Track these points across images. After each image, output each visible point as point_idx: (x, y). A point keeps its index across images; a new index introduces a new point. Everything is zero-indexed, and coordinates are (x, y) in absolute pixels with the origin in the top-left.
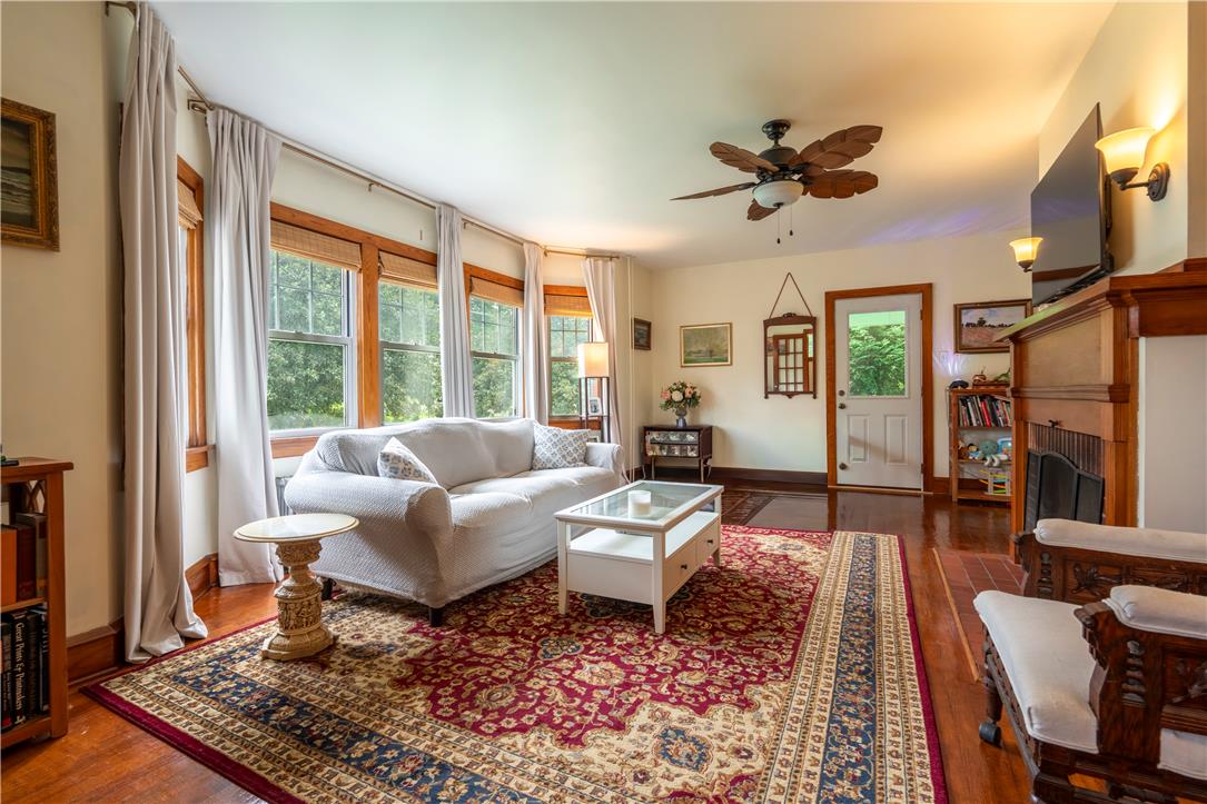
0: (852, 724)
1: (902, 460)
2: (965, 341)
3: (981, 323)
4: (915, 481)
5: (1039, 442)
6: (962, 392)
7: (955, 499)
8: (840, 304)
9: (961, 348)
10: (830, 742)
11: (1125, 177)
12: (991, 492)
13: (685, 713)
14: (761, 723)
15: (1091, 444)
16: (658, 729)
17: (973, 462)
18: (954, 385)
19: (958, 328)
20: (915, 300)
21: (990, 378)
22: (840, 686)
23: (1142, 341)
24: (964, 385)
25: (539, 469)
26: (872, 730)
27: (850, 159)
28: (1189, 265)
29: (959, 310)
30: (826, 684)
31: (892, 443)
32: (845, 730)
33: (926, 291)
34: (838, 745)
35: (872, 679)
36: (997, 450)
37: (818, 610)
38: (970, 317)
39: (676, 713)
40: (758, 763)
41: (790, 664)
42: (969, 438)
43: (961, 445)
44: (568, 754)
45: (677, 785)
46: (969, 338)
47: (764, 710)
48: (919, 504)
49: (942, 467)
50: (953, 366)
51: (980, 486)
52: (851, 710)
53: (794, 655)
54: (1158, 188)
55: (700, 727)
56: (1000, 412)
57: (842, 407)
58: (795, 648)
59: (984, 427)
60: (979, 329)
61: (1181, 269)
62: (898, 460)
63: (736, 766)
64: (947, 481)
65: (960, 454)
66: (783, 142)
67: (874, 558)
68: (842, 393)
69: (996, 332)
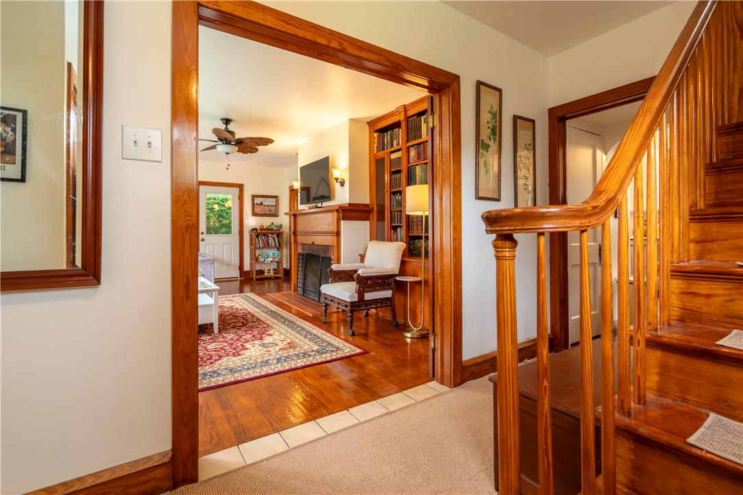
1: (231, 265)
2: (255, 211)
3: (261, 204)
4: (236, 274)
6: (257, 233)
7: (254, 279)
8: (202, 188)
9: (254, 214)
11: (337, 179)
12: (266, 274)
13: (259, 341)
14: (279, 336)
16: (257, 345)
17: (261, 262)
18: (253, 230)
19: (253, 205)
20: (236, 190)
21: (265, 227)
23: (342, 221)
24: (256, 230)
28: (350, 205)
29: (254, 197)
31: (226, 257)
33: (241, 187)
36: (268, 257)
38: (258, 201)
39: (256, 342)
40: (289, 340)
41: (268, 326)
42: (258, 252)
43: (257, 255)
44: (242, 357)
45: (278, 349)
46: (257, 210)
47: (276, 334)
48: (238, 283)
49: (247, 267)
50: (251, 222)
51: (262, 272)
53: (267, 324)
54: (342, 184)
55: (266, 341)
56: (270, 241)
57: (203, 240)
58: (264, 323)
59: (265, 247)
60: (261, 206)
61: (347, 205)
62: (229, 265)
63: (285, 342)
64: (248, 272)
65: (255, 259)
66: (230, 128)
67: (254, 300)
68: (202, 233)
69: (267, 208)
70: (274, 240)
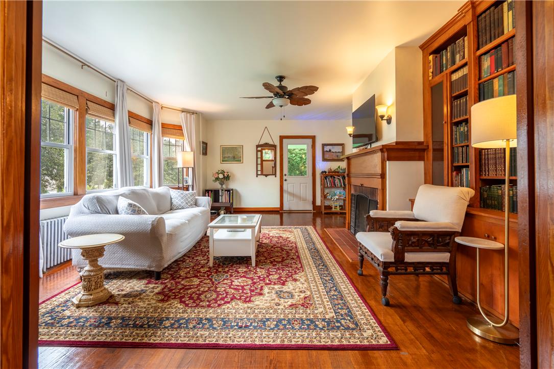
0: (327, 278)
1: (306, 200)
2: (325, 157)
3: (330, 151)
4: (310, 207)
5: (355, 191)
6: (325, 175)
7: (323, 213)
8: (285, 141)
9: (324, 160)
10: (324, 284)
11: (382, 117)
12: (333, 209)
13: (280, 286)
14: (303, 284)
15: (373, 191)
16: (274, 292)
17: (328, 199)
18: (322, 172)
19: (323, 152)
20: (310, 141)
21: (333, 170)
22: (319, 270)
23: (387, 162)
24: (325, 172)
25: (175, 209)
26: (332, 279)
27: (307, 95)
28: (397, 143)
29: (324, 145)
30: (314, 270)
31: (302, 194)
32: (326, 280)
33: (313, 138)
34: (326, 284)
35: (326, 266)
36: (335, 195)
37: (301, 251)
38: (327, 148)
39: (276, 287)
40: (309, 293)
41: (302, 267)
42: (326, 191)
43: (325, 193)
44: (250, 305)
45: (289, 303)
46: (327, 156)
47: (301, 280)
48: (310, 216)
49: (318, 203)
50: (322, 166)
51: (330, 208)
52: (325, 275)
53: (301, 264)
54: (389, 121)
55: (285, 288)
56: (336, 182)
57: (286, 180)
58: (300, 263)
59: (332, 187)
60: (330, 153)
61: (395, 144)
62: (305, 200)
63: (303, 295)
64: (320, 207)
65: (324, 197)
66: (283, 84)
67: (309, 234)
68: (285, 175)
69: (334, 154)
70: (340, 181)
